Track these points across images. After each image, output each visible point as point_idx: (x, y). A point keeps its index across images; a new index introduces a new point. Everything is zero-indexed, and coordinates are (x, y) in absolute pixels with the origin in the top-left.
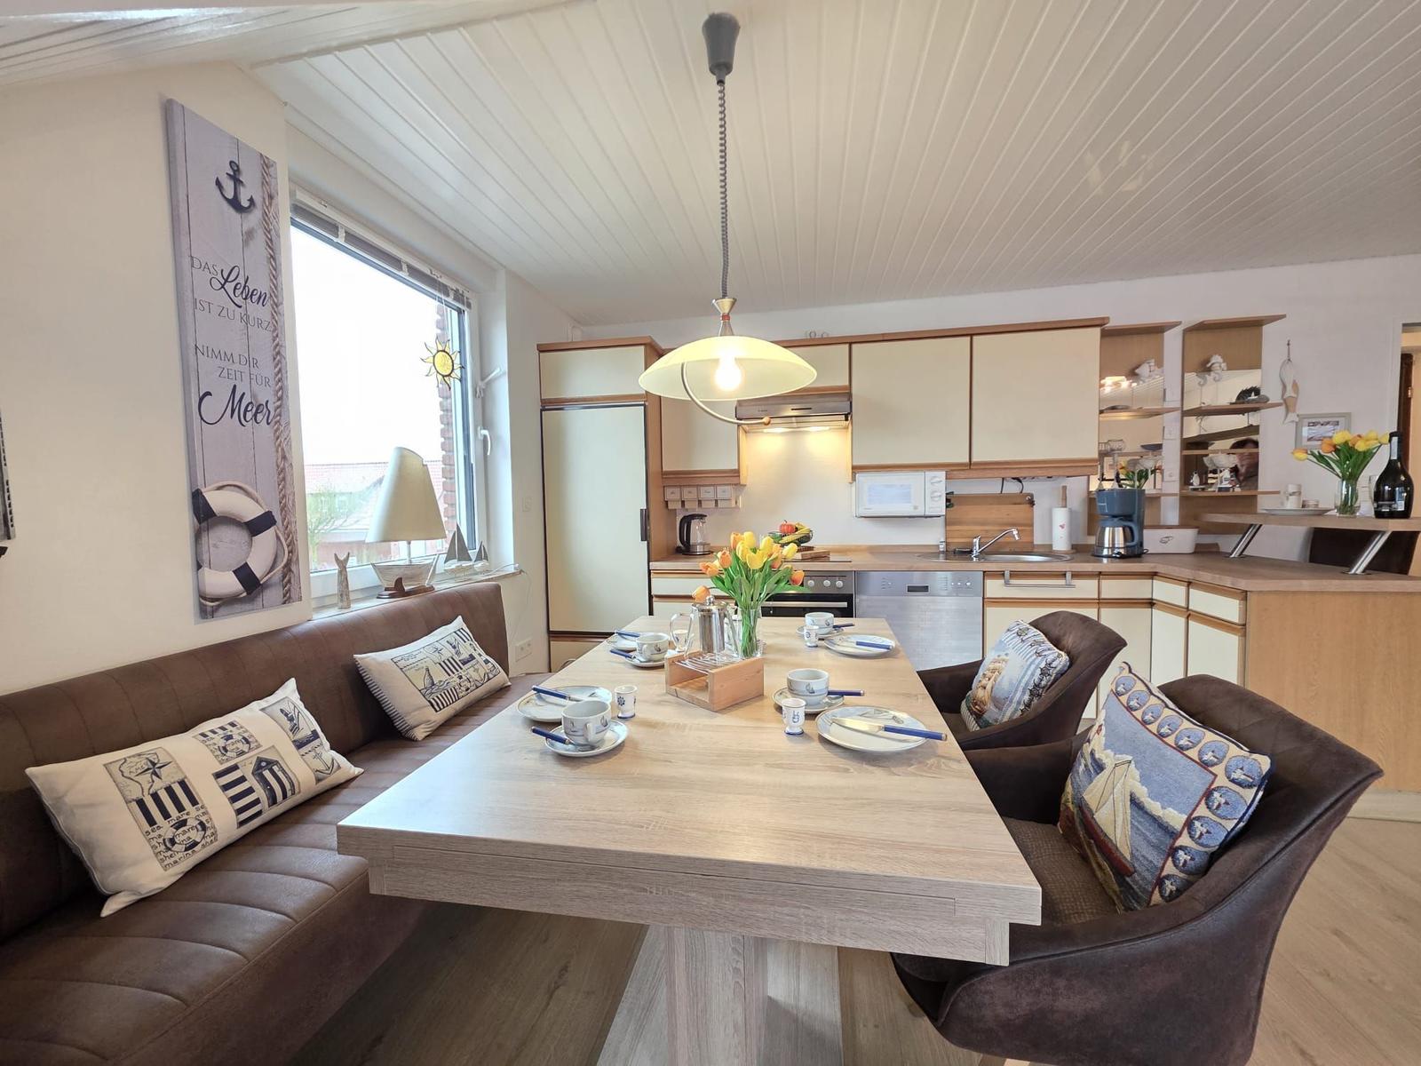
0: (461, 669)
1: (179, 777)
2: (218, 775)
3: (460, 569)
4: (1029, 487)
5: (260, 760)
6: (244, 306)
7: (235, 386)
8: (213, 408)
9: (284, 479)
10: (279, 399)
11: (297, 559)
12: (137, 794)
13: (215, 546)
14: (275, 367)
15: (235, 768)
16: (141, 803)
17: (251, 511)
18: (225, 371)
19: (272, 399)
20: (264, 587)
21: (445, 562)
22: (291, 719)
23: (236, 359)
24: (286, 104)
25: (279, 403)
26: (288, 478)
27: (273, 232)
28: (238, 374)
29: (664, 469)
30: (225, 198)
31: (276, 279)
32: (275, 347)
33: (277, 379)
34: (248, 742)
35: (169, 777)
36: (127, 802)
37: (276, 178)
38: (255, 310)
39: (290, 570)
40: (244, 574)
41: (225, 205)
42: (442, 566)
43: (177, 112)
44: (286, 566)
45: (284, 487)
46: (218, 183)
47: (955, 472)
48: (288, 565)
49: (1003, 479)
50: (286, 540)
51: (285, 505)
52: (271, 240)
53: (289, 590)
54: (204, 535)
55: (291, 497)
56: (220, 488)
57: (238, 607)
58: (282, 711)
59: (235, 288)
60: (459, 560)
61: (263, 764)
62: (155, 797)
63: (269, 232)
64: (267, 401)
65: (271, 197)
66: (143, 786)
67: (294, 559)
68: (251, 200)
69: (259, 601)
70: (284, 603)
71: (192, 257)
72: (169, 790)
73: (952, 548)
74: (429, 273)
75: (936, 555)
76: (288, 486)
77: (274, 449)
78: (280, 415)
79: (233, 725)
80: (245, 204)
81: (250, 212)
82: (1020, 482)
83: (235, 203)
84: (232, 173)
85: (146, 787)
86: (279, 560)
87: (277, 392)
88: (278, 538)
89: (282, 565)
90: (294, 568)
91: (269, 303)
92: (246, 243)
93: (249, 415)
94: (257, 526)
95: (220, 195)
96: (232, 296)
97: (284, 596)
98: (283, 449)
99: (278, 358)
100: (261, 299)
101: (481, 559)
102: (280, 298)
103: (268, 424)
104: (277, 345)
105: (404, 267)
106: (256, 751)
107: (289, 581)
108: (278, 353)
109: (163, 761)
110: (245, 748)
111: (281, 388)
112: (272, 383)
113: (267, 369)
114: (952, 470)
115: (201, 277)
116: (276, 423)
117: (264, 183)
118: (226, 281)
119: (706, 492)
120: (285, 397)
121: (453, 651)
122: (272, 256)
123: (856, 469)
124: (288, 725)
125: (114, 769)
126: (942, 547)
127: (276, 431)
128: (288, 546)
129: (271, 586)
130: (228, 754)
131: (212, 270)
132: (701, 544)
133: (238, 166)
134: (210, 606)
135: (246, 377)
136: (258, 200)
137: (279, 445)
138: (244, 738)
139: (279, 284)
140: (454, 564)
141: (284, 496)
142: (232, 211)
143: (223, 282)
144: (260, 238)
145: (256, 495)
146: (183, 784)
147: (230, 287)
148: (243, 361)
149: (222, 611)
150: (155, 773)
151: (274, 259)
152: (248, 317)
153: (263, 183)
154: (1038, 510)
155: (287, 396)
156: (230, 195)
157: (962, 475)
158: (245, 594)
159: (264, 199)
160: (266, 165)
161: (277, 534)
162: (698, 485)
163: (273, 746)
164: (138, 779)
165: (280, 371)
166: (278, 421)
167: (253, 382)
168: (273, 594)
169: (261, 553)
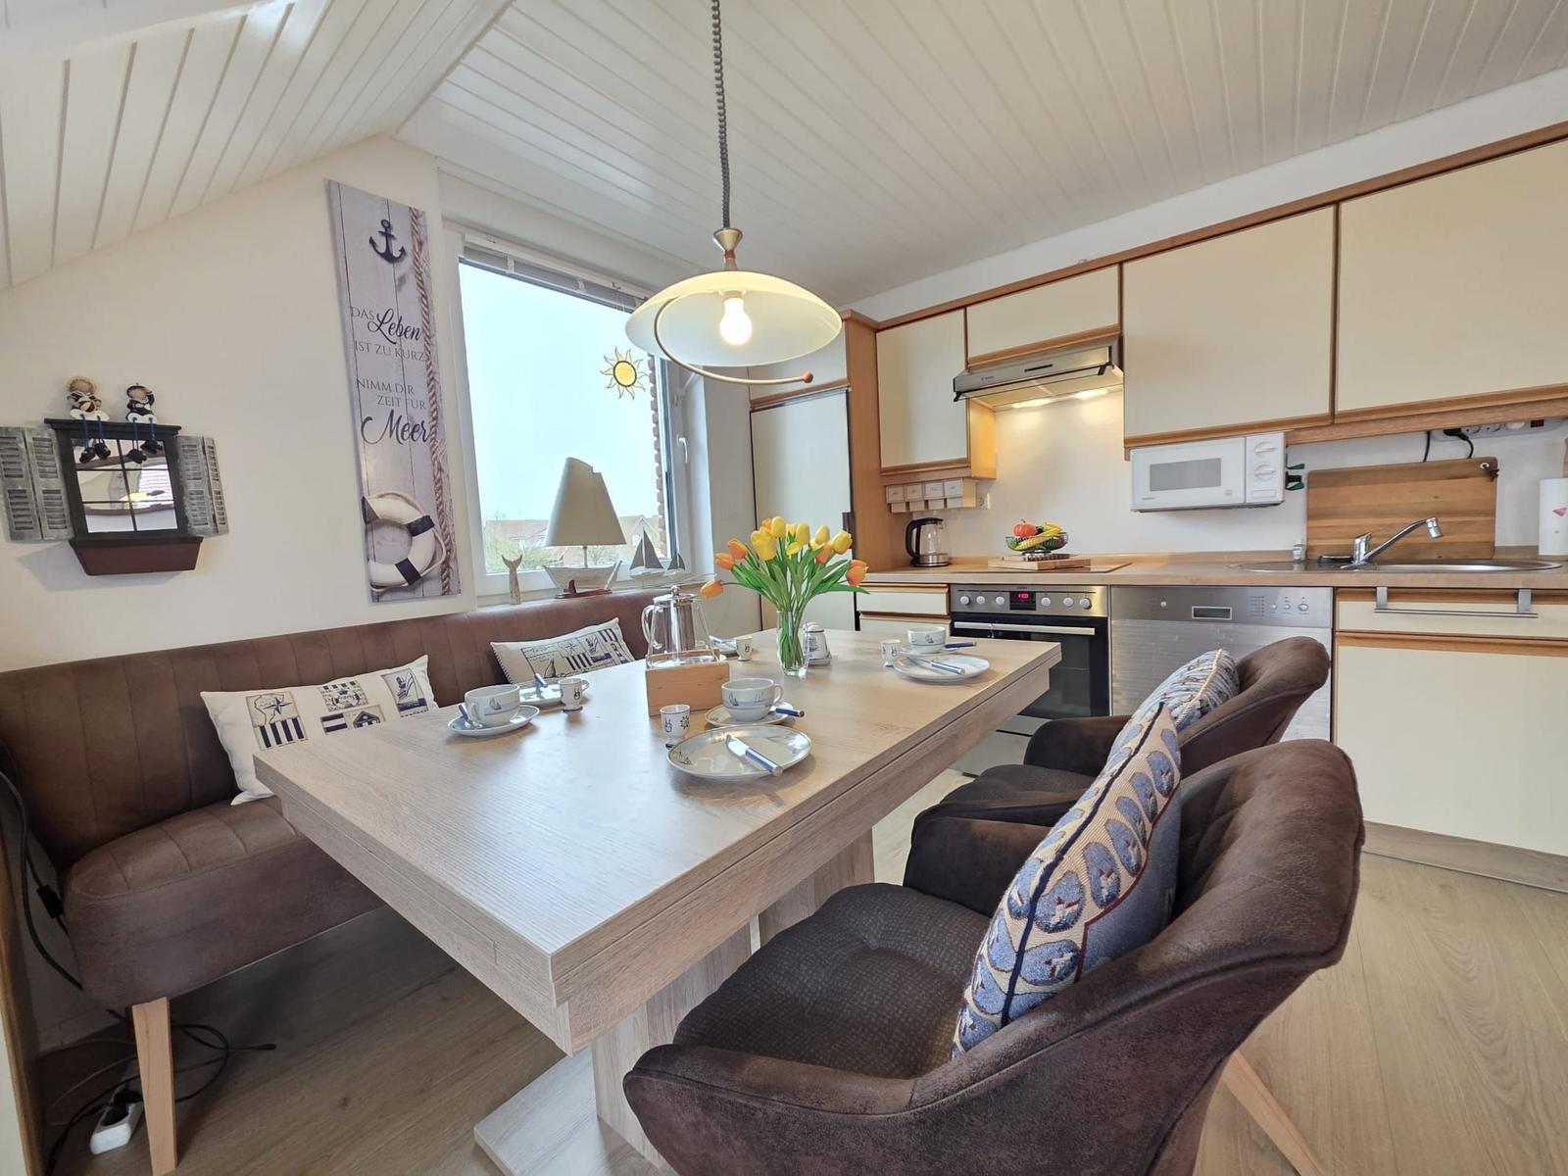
0: (590, 665)
1: (294, 715)
2: (325, 719)
3: (645, 576)
4: (1485, 447)
5: (363, 714)
6: (398, 342)
7: (392, 411)
8: (375, 430)
9: (441, 488)
10: (434, 419)
11: (455, 557)
12: (262, 723)
13: (378, 542)
14: (430, 392)
15: (341, 716)
16: (263, 729)
17: (411, 515)
18: (384, 398)
19: (427, 420)
20: (424, 579)
21: (631, 568)
22: (403, 686)
23: (393, 388)
24: (436, 157)
25: (434, 422)
26: (445, 488)
27: (424, 275)
28: (395, 401)
29: (883, 466)
30: (379, 253)
31: (428, 315)
32: (429, 374)
33: (431, 402)
34: (358, 698)
35: (287, 713)
36: (254, 726)
37: (425, 226)
38: (411, 345)
39: (449, 567)
40: (406, 568)
41: (380, 259)
42: (625, 574)
43: (334, 188)
44: (444, 562)
45: (441, 495)
46: (372, 242)
47: (1303, 433)
48: (446, 562)
49: (1429, 433)
50: (444, 540)
51: (442, 511)
52: (422, 282)
53: (448, 583)
54: (370, 533)
55: (448, 504)
56: (381, 496)
57: (400, 595)
58: (398, 679)
59: (390, 328)
60: (647, 567)
61: (365, 717)
62: (273, 726)
63: (420, 275)
64: (423, 422)
65: (421, 244)
66: (267, 717)
67: (452, 557)
68: (403, 251)
69: (419, 593)
70: (444, 594)
71: (351, 308)
72: (284, 723)
73: (1316, 555)
74: (611, 287)
75: (1288, 565)
76: (444, 494)
77: (431, 462)
78: (435, 432)
79: (353, 683)
80: (396, 254)
81: (401, 261)
82: (1464, 438)
83: (388, 256)
84: (383, 230)
85: (269, 718)
86: (438, 557)
87: (433, 412)
88: (436, 538)
89: (441, 562)
90: (451, 564)
91: (421, 338)
92: (398, 288)
93: (406, 435)
94: (415, 529)
95: (374, 252)
96: (387, 335)
97: (444, 588)
98: (439, 463)
99: (432, 383)
100: (415, 334)
101: (677, 568)
102: (432, 332)
103: (424, 441)
104: (431, 372)
105: (581, 284)
106: (361, 707)
107: (448, 576)
108: (433, 379)
109: (286, 701)
110: (354, 702)
111: (436, 409)
112: (427, 405)
113: (422, 393)
114: (1296, 430)
115: (360, 323)
116: (432, 440)
117: (414, 232)
118: (382, 323)
119: (932, 489)
120: (439, 417)
121: (589, 648)
122: (423, 296)
123: (1131, 443)
124: (398, 690)
125: (251, 701)
126: (1298, 554)
127: (432, 446)
128: (446, 546)
129: (431, 579)
130: (338, 705)
131: (369, 315)
132: (933, 555)
133: (389, 223)
134: (381, 592)
135: (402, 403)
136: (408, 249)
137: (435, 459)
138: (356, 695)
139: (431, 319)
140: (641, 570)
141: (441, 503)
142: (384, 263)
143: (379, 324)
144: (412, 282)
145: (415, 502)
146: (295, 721)
147: (386, 328)
148: (399, 389)
149: (387, 597)
150: (277, 709)
151: (426, 299)
152: (402, 351)
153: (412, 233)
154: (1507, 487)
155: (442, 416)
156: (382, 249)
157: (1319, 435)
158: (407, 584)
159: (414, 247)
160: (415, 216)
161: (435, 536)
162: (922, 482)
163: (378, 706)
164: (266, 711)
165: (434, 394)
166: (434, 438)
167: (409, 406)
168: (433, 586)
169: (420, 551)
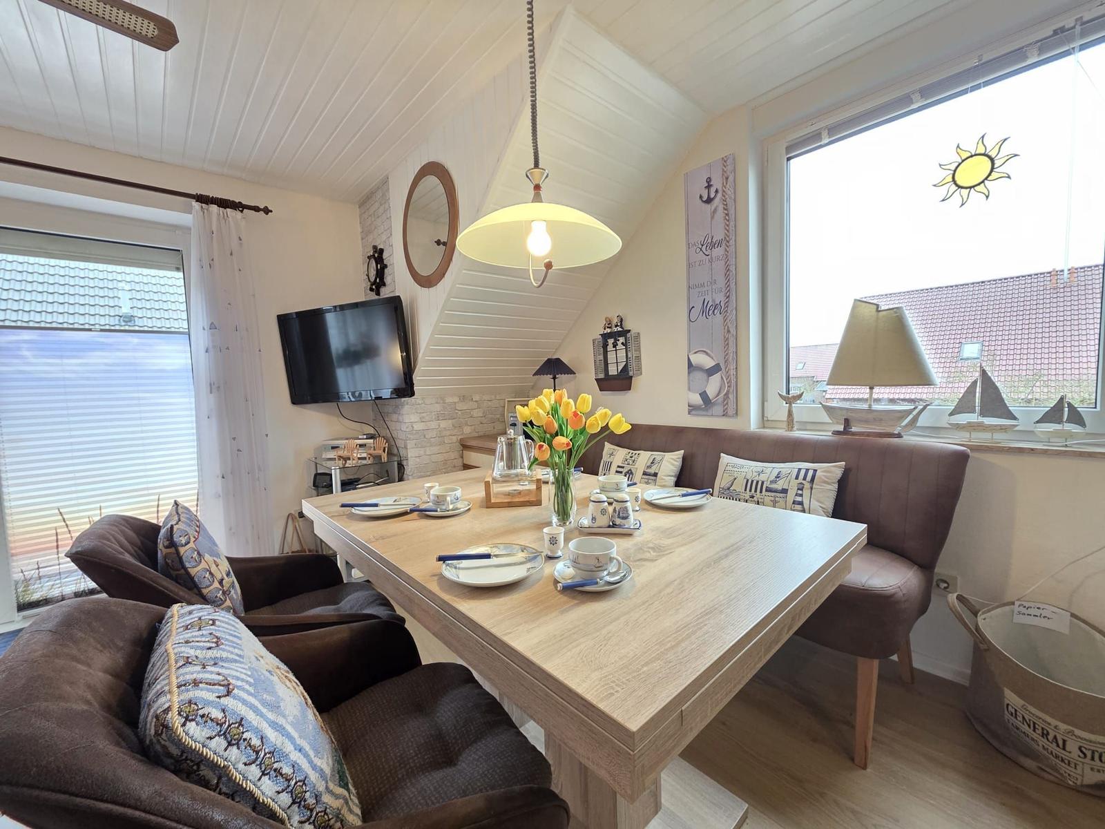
6: (711, 253)
7: (705, 299)
8: (695, 313)
9: (728, 344)
10: (727, 297)
13: (693, 380)
14: (726, 281)
15: (624, 467)
17: (710, 364)
18: (701, 293)
20: (714, 404)
21: (951, 415)
23: (706, 284)
25: (727, 300)
26: (730, 344)
28: (706, 292)
30: (703, 202)
32: (726, 268)
33: (726, 287)
38: (717, 252)
39: (727, 398)
40: (704, 395)
41: (701, 206)
44: (725, 395)
45: (728, 348)
46: (700, 197)
48: (727, 395)
50: (726, 380)
51: (727, 360)
53: (727, 408)
54: (690, 375)
55: (731, 354)
56: (696, 353)
57: (701, 412)
58: (658, 458)
59: (707, 246)
60: (982, 415)
61: (630, 472)
63: (725, 201)
64: (720, 302)
68: (717, 190)
69: (710, 412)
70: (723, 415)
71: (689, 244)
76: (730, 348)
77: (723, 328)
78: (727, 308)
79: (638, 454)
80: (714, 195)
83: (709, 199)
84: (708, 184)
86: (722, 391)
87: (727, 293)
88: (722, 377)
90: (731, 396)
91: (724, 243)
93: (711, 312)
94: (711, 372)
95: (701, 202)
96: (705, 252)
97: (724, 411)
98: (728, 327)
100: (720, 243)
101: (1059, 423)
102: (730, 236)
103: (720, 314)
106: (632, 466)
107: (727, 404)
110: (632, 463)
111: (728, 290)
112: (723, 290)
113: (721, 282)
115: (692, 250)
116: (724, 312)
117: (724, 173)
118: (703, 245)
121: (773, 479)
124: (649, 464)
127: (725, 317)
128: (727, 384)
129: (717, 405)
130: (627, 462)
131: (697, 244)
133: (712, 177)
134: (692, 409)
135: (710, 293)
137: (726, 325)
138: (635, 460)
141: (727, 354)
142: (705, 206)
143: (701, 245)
144: (720, 213)
145: (712, 355)
147: (704, 248)
148: (709, 284)
149: (695, 412)
152: (712, 258)
155: (731, 297)
156: (706, 198)
158: (704, 406)
160: (725, 161)
166: (726, 310)
167: (714, 293)
168: (718, 409)
169: (713, 386)
